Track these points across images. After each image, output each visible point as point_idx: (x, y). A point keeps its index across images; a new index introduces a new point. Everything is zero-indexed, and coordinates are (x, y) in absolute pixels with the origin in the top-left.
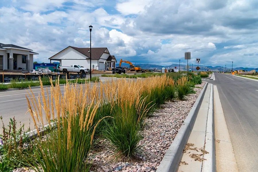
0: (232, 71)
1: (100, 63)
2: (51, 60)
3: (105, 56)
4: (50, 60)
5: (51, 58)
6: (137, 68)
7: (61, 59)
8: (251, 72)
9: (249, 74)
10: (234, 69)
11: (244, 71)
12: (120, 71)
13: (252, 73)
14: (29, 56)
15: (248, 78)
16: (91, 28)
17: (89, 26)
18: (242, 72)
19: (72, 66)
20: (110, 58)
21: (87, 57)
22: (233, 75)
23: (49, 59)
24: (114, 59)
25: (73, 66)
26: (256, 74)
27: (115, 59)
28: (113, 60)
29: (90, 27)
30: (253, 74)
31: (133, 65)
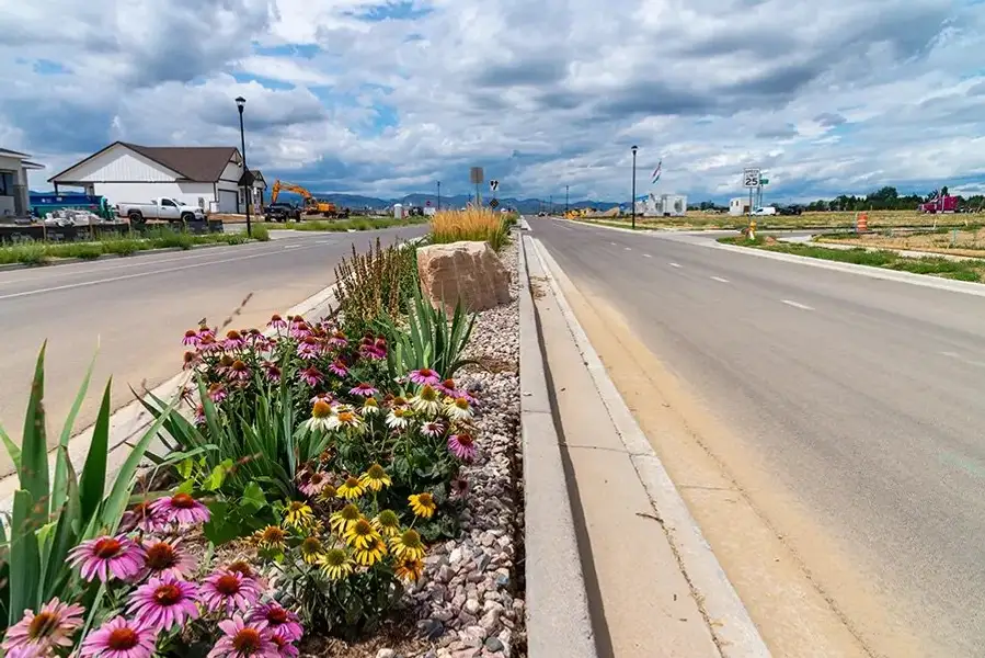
0: (567, 209)
1: (221, 193)
2: (56, 184)
3: (232, 172)
4: (52, 184)
5: (56, 179)
6: (325, 207)
7: (92, 183)
8: (611, 212)
9: (605, 218)
10: (572, 205)
11: (595, 210)
12: (287, 213)
13: (611, 215)
14: (20, 173)
15: (603, 226)
16: (241, 103)
17: (237, 97)
18: (589, 213)
19: (155, 203)
20: (247, 179)
21: (179, 176)
22: (570, 220)
23: (49, 181)
24: (258, 180)
25: (159, 201)
26: (620, 217)
27: (262, 180)
28: (256, 184)
29: (237, 100)
30: (614, 217)
31: (314, 198)
